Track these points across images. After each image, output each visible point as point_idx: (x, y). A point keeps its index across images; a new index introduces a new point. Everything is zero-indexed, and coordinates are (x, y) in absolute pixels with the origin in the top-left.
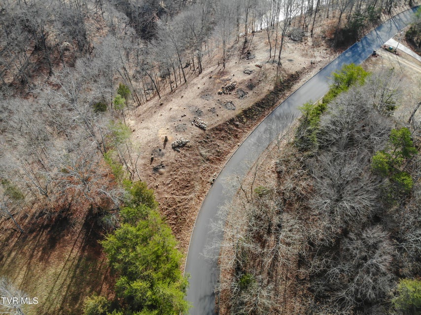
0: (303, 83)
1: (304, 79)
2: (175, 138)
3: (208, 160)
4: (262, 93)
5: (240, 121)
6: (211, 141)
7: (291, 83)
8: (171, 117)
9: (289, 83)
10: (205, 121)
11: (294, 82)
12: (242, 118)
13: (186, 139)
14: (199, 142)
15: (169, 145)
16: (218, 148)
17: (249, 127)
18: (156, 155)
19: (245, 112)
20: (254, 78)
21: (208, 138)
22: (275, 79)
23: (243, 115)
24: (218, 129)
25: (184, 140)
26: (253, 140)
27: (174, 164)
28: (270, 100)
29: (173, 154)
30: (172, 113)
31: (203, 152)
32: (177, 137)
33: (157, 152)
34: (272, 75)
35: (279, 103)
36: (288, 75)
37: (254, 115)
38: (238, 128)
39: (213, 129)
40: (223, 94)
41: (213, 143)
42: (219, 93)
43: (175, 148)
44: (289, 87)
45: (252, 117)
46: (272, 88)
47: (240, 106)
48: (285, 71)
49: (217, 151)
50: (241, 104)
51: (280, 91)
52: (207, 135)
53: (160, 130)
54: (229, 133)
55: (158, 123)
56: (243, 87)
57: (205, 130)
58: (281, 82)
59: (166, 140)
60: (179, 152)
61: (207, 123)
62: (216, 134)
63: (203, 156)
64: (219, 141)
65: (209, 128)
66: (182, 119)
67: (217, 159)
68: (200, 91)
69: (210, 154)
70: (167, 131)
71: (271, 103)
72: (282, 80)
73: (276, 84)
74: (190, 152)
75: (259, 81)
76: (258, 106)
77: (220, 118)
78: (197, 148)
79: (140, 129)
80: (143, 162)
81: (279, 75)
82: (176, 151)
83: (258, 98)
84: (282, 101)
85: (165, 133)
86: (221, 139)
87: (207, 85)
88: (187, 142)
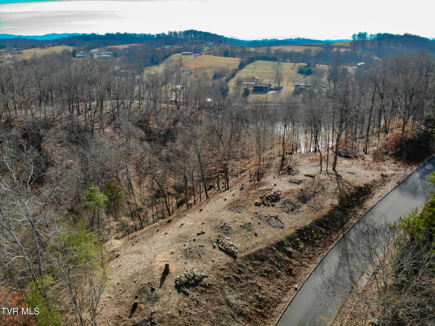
0: (379, 199)
1: (378, 194)
2: (181, 269)
3: (241, 314)
4: (322, 208)
5: (294, 247)
6: (247, 278)
7: (361, 198)
8: (180, 236)
9: (359, 198)
10: (236, 243)
11: (365, 197)
12: (297, 243)
13: (202, 271)
14: (225, 279)
15: (170, 282)
16: (260, 293)
17: (310, 258)
18: (143, 300)
19: (300, 232)
20: (308, 188)
21: (240, 272)
22: (338, 191)
23: (298, 237)
24: (258, 257)
25: (199, 274)
26: (318, 280)
27: (176, 320)
28: (337, 219)
29: (176, 298)
30: (182, 231)
31: (232, 298)
32: (186, 266)
33: (148, 293)
34: (332, 187)
35: (351, 224)
36: (355, 188)
37: (316, 239)
38: (291, 257)
39: (249, 257)
40: (262, 205)
41: (250, 281)
42: (256, 204)
43: (180, 286)
44: (360, 204)
45: (313, 242)
46: (336, 202)
47: (291, 223)
48: (349, 184)
49: (257, 297)
50: (291, 220)
51: (348, 207)
52: (240, 266)
53: (159, 255)
54: (277, 266)
55: (159, 245)
56: (294, 199)
57: (235, 257)
58: (346, 195)
59: (166, 271)
60: (187, 295)
61: (238, 245)
62: (254, 265)
63: (231, 307)
64: (261, 279)
65: (242, 255)
66: (197, 238)
67: (258, 314)
68: (228, 203)
69: (245, 303)
70: (171, 256)
71: (339, 223)
72: (347, 193)
73: (341, 198)
74: (207, 296)
75: (315, 192)
76: (319, 226)
77: (261, 239)
78: (221, 289)
79: (127, 253)
80: (116, 311)
81: (341, 187)
82: (182, 294)
83: (318, 213)
84: (355, 221)
85: (166, 259)
86: (264, 276)
87: (237, 197)
88: (204, 277)
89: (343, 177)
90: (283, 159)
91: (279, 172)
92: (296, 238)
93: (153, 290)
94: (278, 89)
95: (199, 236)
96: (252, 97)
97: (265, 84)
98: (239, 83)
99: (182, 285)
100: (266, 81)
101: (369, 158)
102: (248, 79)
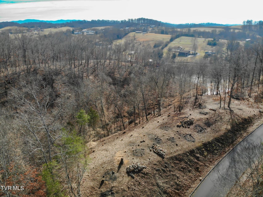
0: (257, 127)
1: (257, 124)
2: (130, 162)
3: (165, 192)
4: (220, 130)
5: (200, 154)
6: (170, 171)
7: (246, 126)
8: (130, 142)
9: (244, 125)
10: (164, 149)
11: (248, 125)
12: (203, 152)
13: (143, 164)
14: (157, 170)
15: (123, 169)
16: (178, 180)
17: (211, 162)
18: (107, 179)
19: (205, 145)
20: (211, 118)
21: (166, 167)
22: (231, 120)
23: (204, 148)
24: (177, 159)
25: (141, 166)
26: (215, 176)
27: (126, 193)
28: (229, 138)
29: (127, 179)
30: (131, 139)
31: (160, 182)
32: (133, 161)
33: (110, 175)
34: (227, 117)
35: (238, 141)
36: (242, 119)
37: (215, 150)
38: (198, 160)
39: (172, 158)
40: (181, 127)
41: (172, 173)
42: (178, 126)
44: (245, 129)
45: (213, 152)
46: (229, 127)
47: (200, 139)
48: (238, 116)
49: (176, 183)
50: (200, 137)
51: (237, 131)
52: (166, 163)
53: (118, 153)
54: (189, 165)
55: (117, 146)
56: (202, 124)
57: (163, 158)
58: (236, 123)
59: (121, 163)
60: (133, 178)
61: (166, 151)
62: (175, 163)
63: (160, 188)
64: (179, 172)
65: (168, 157)
66: (140, 144)
67: (176, 193)
68: (160, 124)
69: (168, 186)
70: (125, 154)
71: (230, 141)
72: (237, 122)
73: (232, 125)
74: (145, 180)
75: (216, 120)
76: (218, 142)
77: (180, 148)
78: (154, 176)
79: (99, 150)
80: (92, 184)
81: (233, 118)
82: (130, 177)
83: (217, 134)
84: (241, 140)
85: (122, 156)
86: (181, 171)
87: (166, 121)
88: (144, 168)
89: (234, 112)
90: (196, 98)
91: (193, 107)
92: (202, 148)
93: (113, 173)
94: (195, 54)
95: (141, 143)
96: (178, 59)
97: (187, 51)
98: (170, 50)
99: (130, 172)
100: (187, 49)
101: (252, 100)
102: (175, 48)
